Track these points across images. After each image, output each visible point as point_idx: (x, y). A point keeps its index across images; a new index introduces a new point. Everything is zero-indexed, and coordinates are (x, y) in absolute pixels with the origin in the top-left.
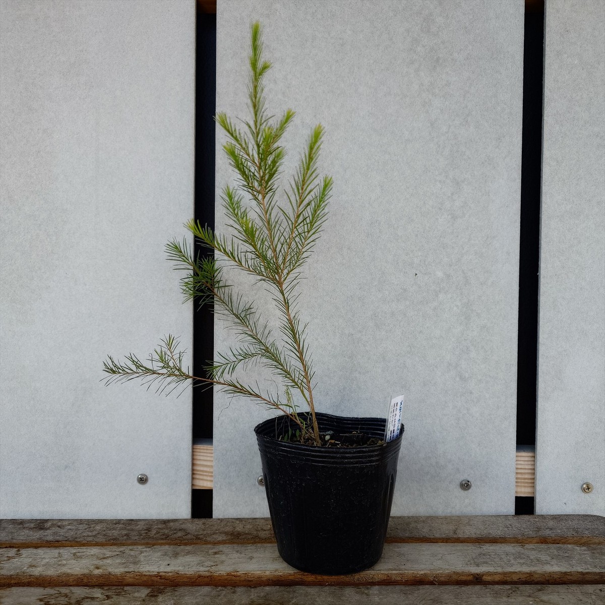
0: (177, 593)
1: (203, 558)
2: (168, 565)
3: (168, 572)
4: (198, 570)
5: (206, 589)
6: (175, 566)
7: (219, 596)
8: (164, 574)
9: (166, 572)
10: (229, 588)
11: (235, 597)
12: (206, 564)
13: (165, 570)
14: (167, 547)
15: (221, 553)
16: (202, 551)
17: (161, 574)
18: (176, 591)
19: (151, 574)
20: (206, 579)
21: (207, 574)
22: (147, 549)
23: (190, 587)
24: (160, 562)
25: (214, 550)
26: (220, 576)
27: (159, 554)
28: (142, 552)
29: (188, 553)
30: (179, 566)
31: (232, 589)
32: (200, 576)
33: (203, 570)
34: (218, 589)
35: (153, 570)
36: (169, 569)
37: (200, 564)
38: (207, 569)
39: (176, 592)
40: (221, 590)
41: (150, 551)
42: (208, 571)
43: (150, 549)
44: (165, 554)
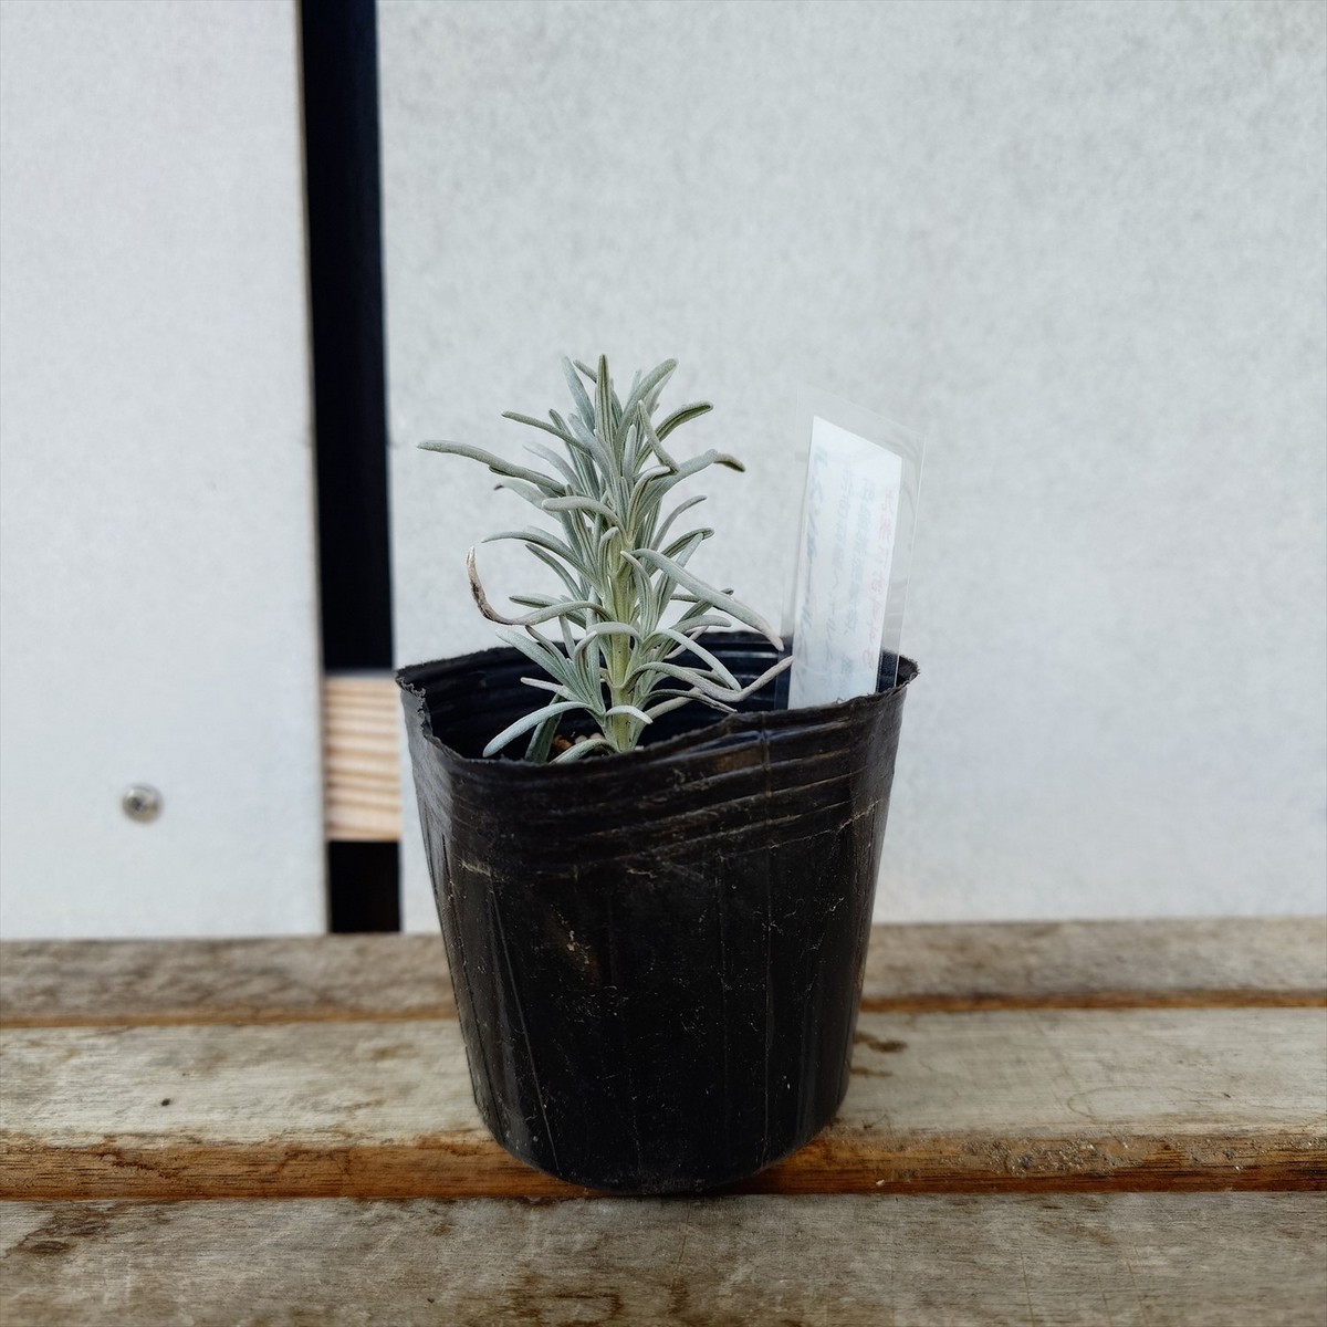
0: (166, 1235)
1: (325, 1076)
2: (166, 1103)
3: (156, 1136)
4: (288, 1124)
5: (315, 1213)
6: (191, 1111)
7: (367, 1247)
8: (133, 1143)
9: (142, 1136)
10: (422, 1206)
11: (446, 1253)
12: (333, 1098)
13: (144, 1128)
14: (186, 1032)
15: (405, 1052)
16: (328, 1046)
17: (119, 1143)
18: (166, 1222)
19: (76, 1142)
20: (324, 1165)
21: (331, 1142)
22: (102, 1042)
23: (237, 1206)
24: (136, 1092)
25: (380, 1043)
26: (391, 1149)
27: (143, 1058)
28: (73, 1052)
29: (269, 1054)
30: (211, 1110)
31: (434, 1212)
32: (295, 1153)
33: (311, 1126)
34: (367, 1216)
35: (90, 1125)
36: (161, 1122)
37: (309, 1099)
38: (329, 1120)
39: (164, 1229)
40: (380, 1219)
41: (108, 1047)
42: (336, 1130)
43: (113, 1040)
44: (170, 1060)
